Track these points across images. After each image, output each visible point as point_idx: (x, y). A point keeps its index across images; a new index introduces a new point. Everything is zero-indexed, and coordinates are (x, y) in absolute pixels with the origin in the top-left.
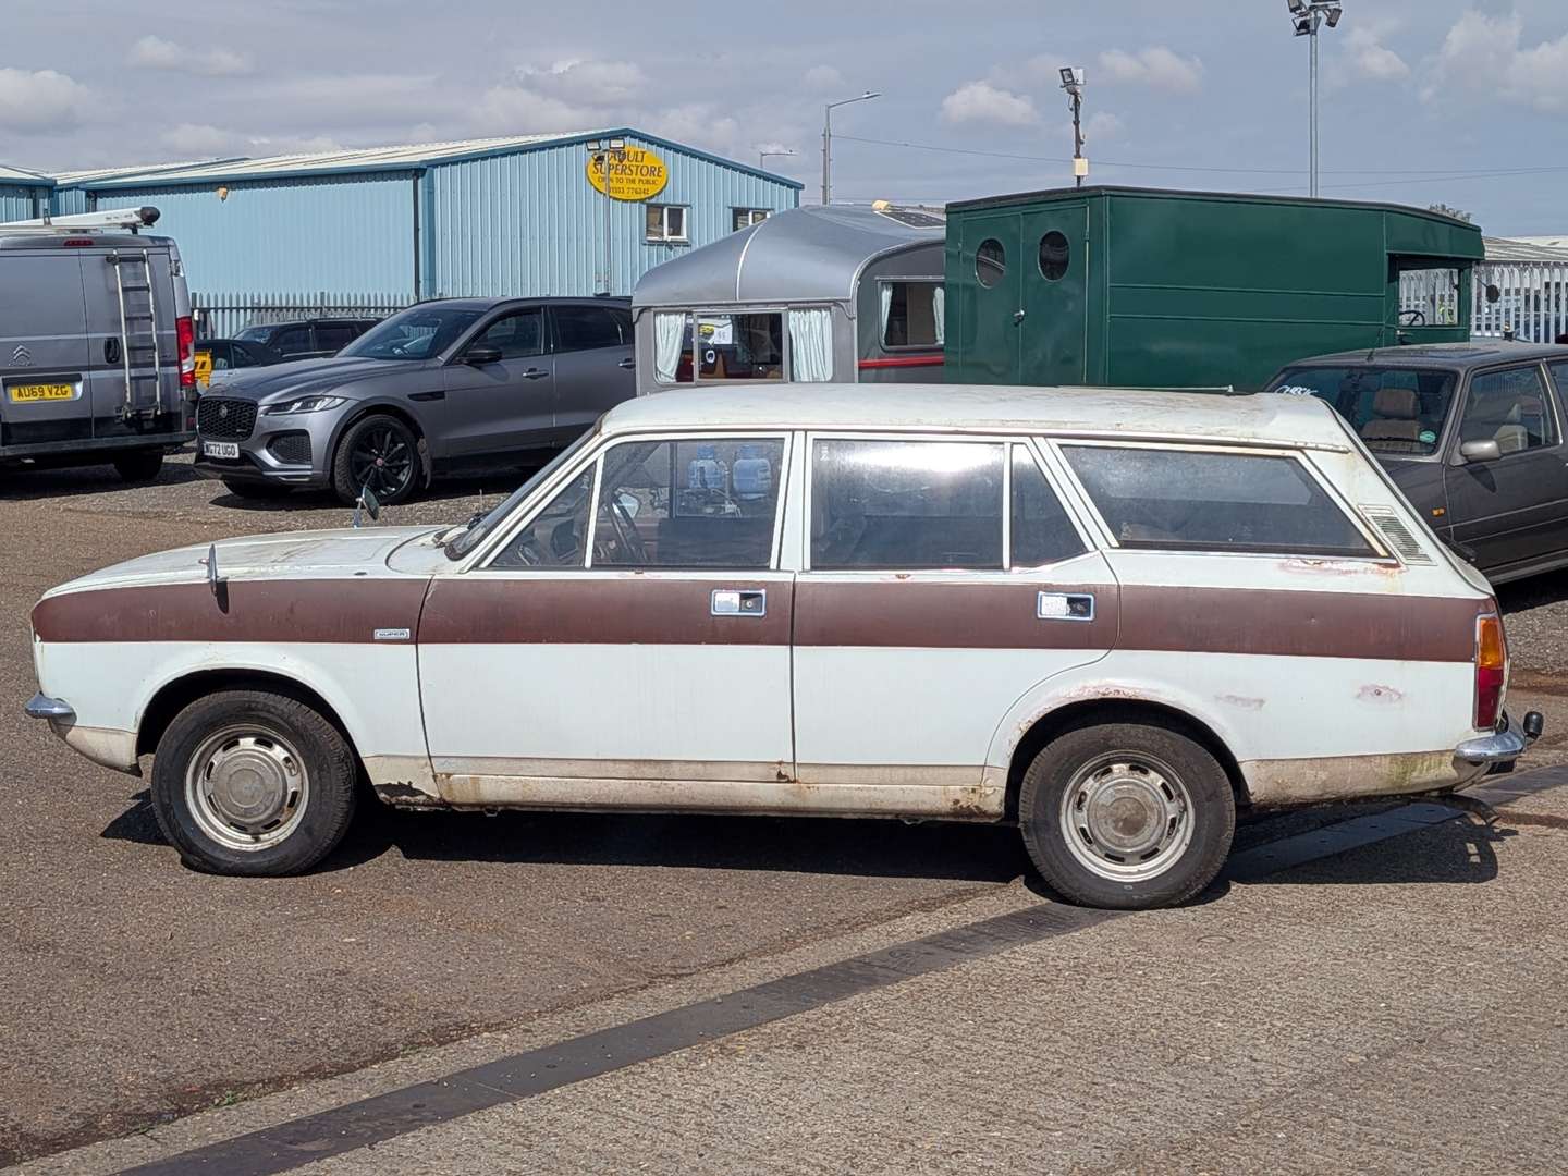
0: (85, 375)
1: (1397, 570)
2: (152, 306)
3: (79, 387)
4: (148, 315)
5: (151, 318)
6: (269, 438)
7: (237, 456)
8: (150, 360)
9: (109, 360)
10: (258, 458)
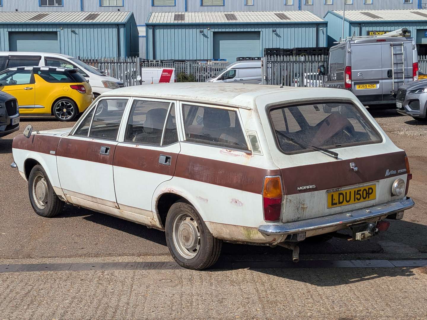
0: (380, 81)
1: (250, 156)
2: (403, 59)
3: (378, 85)
4: (402, 62)
5: (402, 63)
6: (409, 101)
7: (401, 107)
8: (402, 77)
9: (389, 77)
10: (405, 107)
